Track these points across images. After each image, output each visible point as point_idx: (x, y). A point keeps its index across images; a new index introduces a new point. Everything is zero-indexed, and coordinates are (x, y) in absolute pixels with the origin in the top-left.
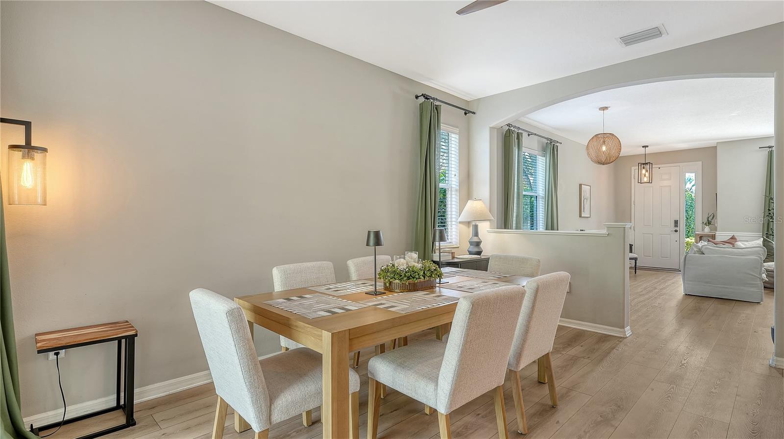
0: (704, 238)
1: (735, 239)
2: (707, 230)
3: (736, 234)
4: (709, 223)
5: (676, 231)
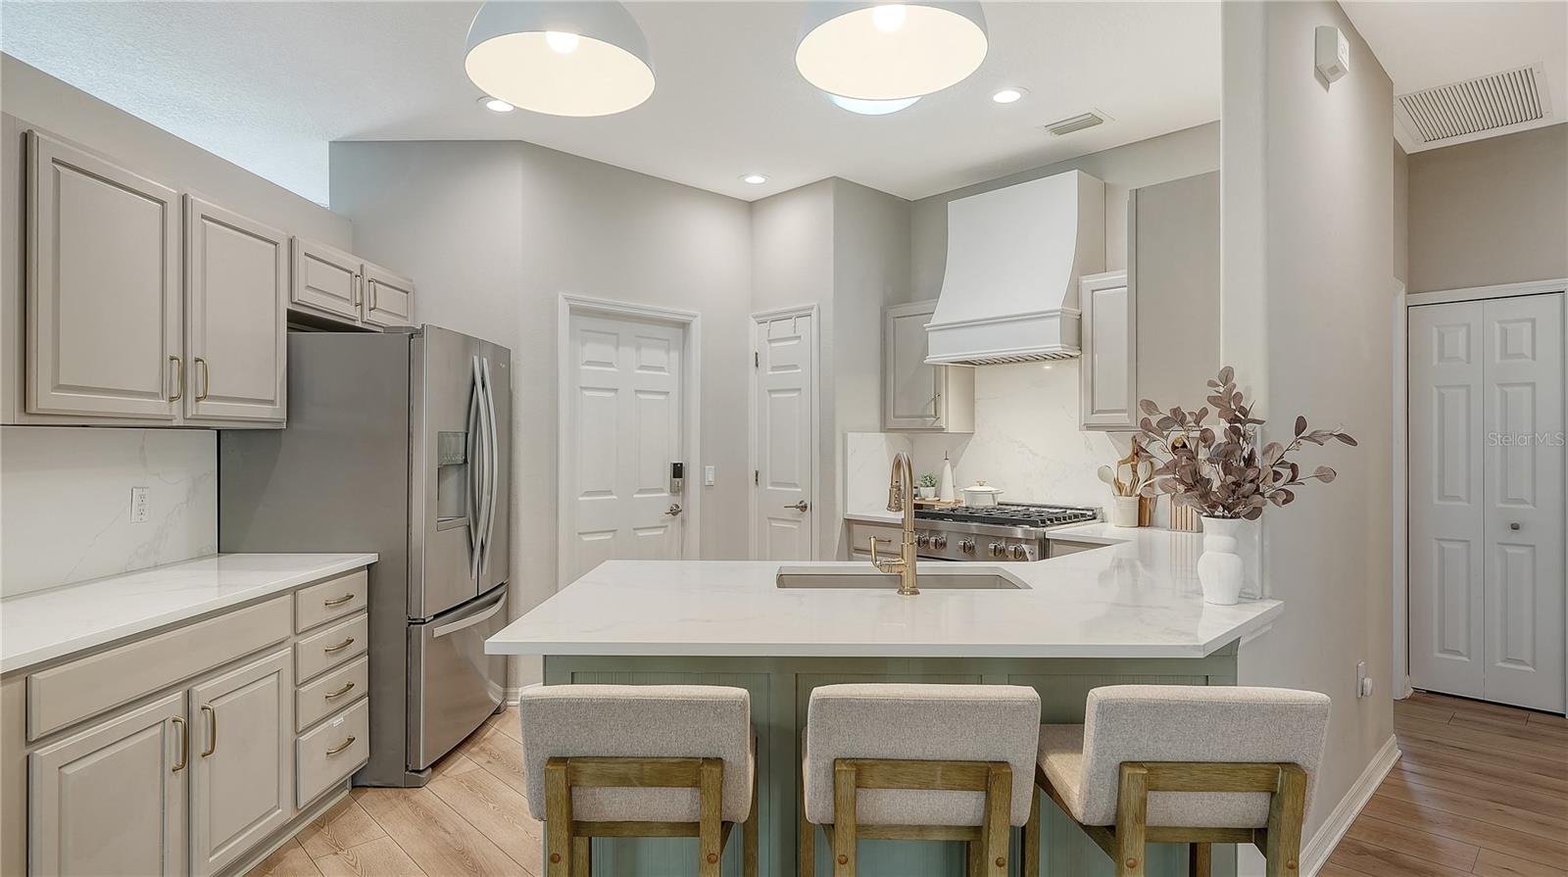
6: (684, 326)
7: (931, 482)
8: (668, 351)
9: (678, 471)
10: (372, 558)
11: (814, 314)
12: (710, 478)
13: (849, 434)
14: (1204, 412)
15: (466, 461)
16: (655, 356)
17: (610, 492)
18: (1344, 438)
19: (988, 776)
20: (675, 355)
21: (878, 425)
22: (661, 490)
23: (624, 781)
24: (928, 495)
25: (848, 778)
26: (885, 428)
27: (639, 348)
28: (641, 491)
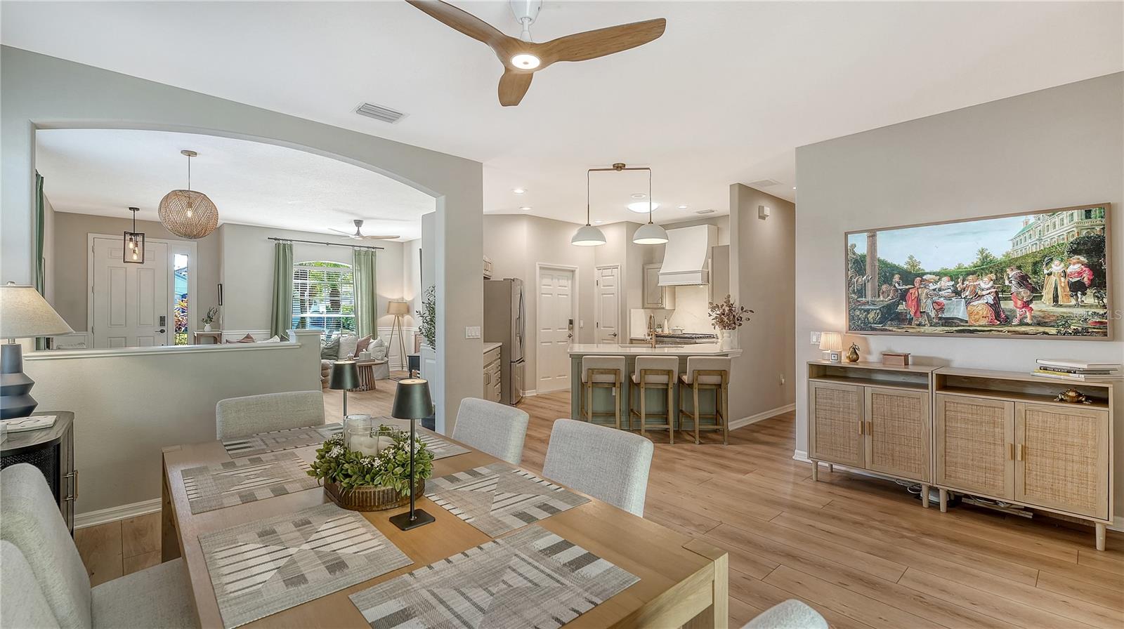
0: (202, 340)
1: (251, 338)
2: (208, 328)
3: (251, 332)
4: (209, 319)
5: (162, 331)
6: (573, 271)
7: (660, 326)
8: (568, 280)
9: (571, 322)
10: (501, 344)
11: (619, 267)
12: (582, 325)
13: (632, 310)
14: (723, 305)
15: (519, 317)
16: (563, 282)
17: (550, 329)
18: (751, 311)
19: (669, 373)
20: (570, 282)
21: (641, 306)
22: (565, 329)
23: (602, 373)
24: (659, 330)
25: (643, 372)
26: (643, 308)
27: (559, 280)
28: (560, 329)
